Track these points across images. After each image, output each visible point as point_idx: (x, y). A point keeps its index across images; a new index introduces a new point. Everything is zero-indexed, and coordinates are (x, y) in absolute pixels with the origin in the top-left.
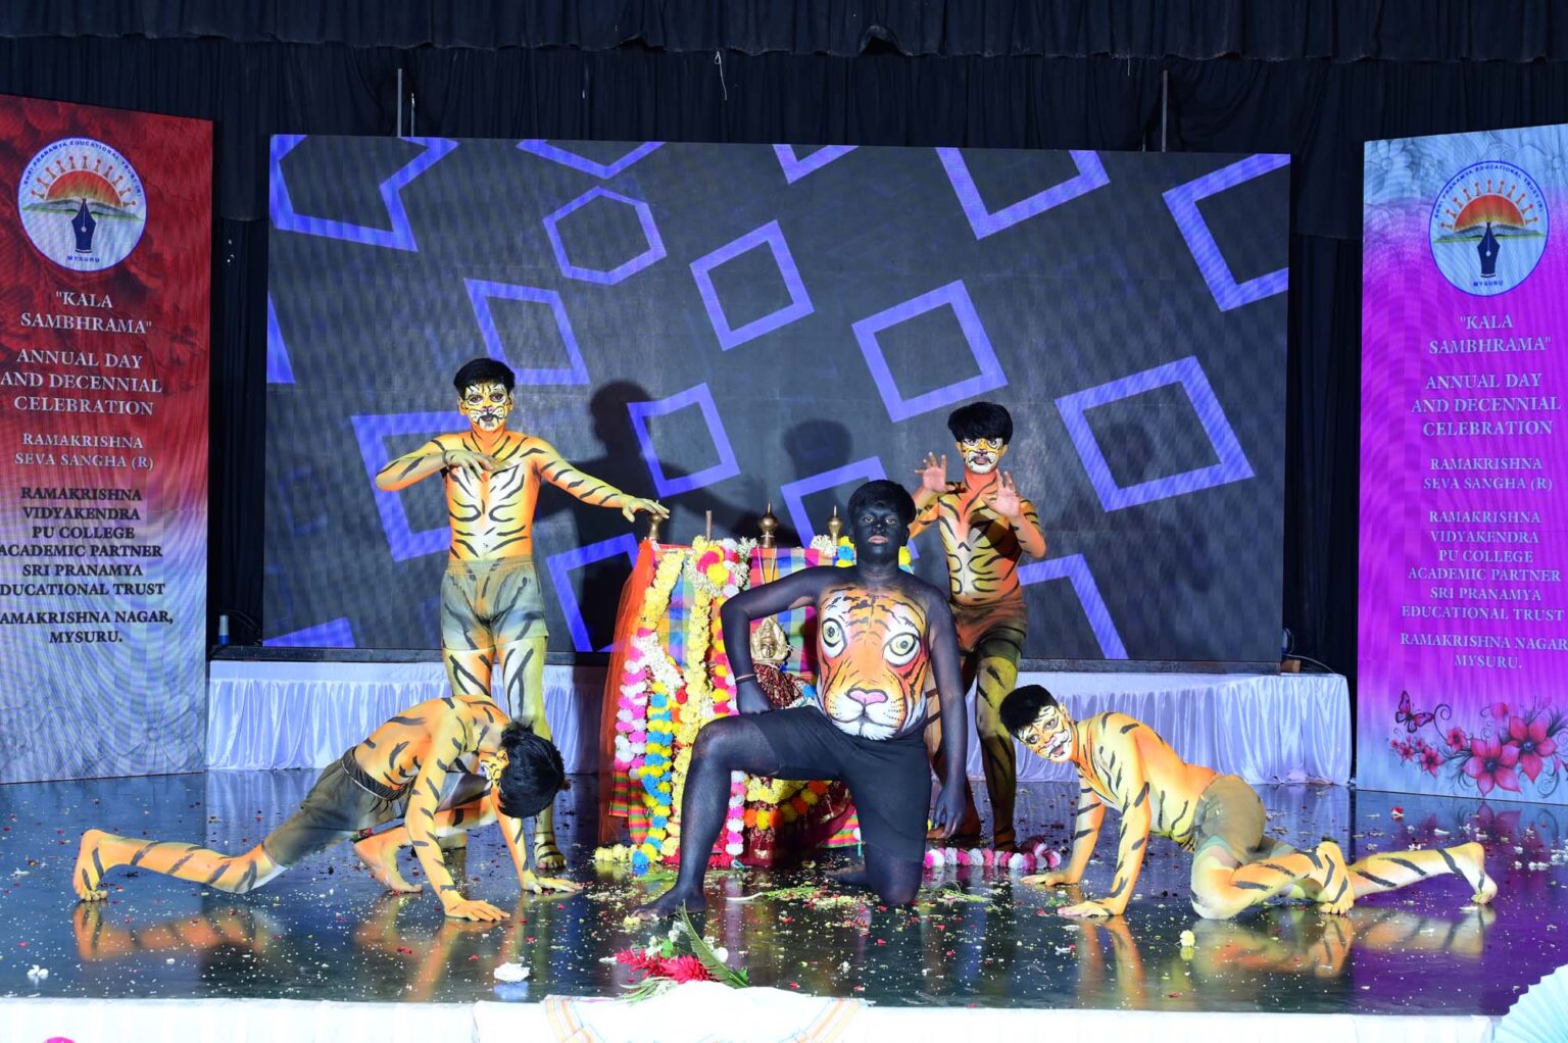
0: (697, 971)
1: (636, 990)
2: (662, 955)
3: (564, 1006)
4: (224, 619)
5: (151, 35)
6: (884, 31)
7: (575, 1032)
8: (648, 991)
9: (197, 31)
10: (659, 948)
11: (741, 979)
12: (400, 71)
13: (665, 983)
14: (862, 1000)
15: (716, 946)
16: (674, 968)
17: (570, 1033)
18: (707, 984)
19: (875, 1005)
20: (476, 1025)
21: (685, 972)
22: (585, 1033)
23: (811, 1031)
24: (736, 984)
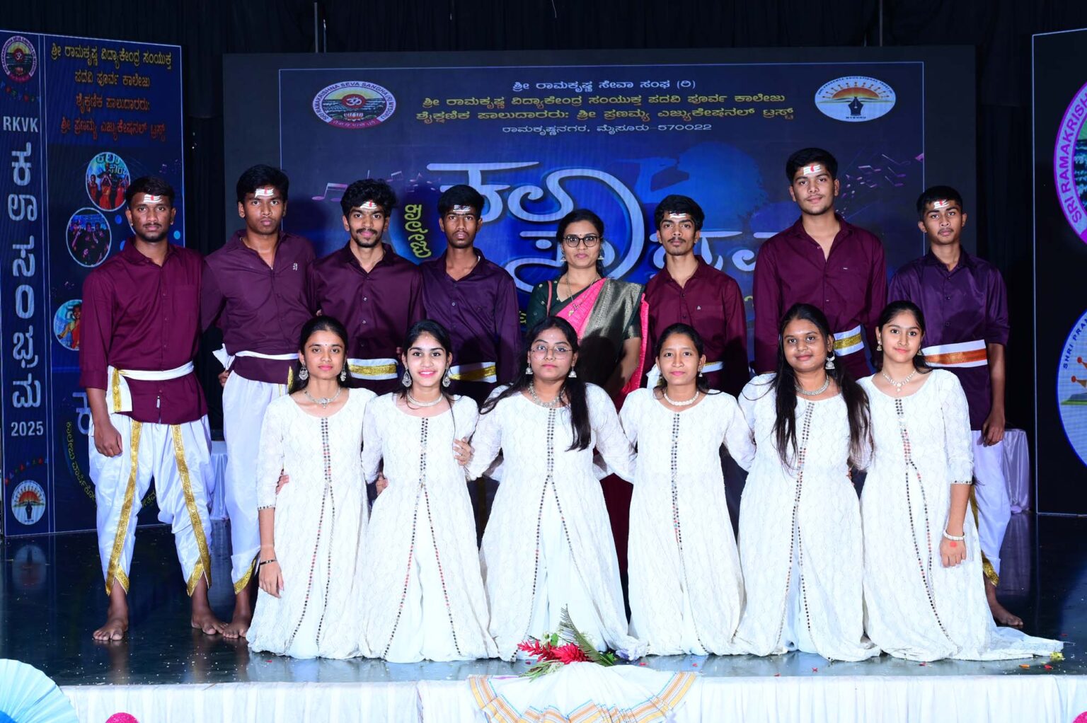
0: (577, 655)
1: (534, 669)
2: (552, 644)
3: (482, 682)
7: (491, 701)
8: (542, 670)
11: (608, 659)
12: (316, 4)
13: (554, 665)
16: (561, 653)
17: (488, 701)
18: (586, 664)
20: (420, 698)
21: (569, 655)
22: (499, 701)
23: (661, 697)
24: (606, 663)
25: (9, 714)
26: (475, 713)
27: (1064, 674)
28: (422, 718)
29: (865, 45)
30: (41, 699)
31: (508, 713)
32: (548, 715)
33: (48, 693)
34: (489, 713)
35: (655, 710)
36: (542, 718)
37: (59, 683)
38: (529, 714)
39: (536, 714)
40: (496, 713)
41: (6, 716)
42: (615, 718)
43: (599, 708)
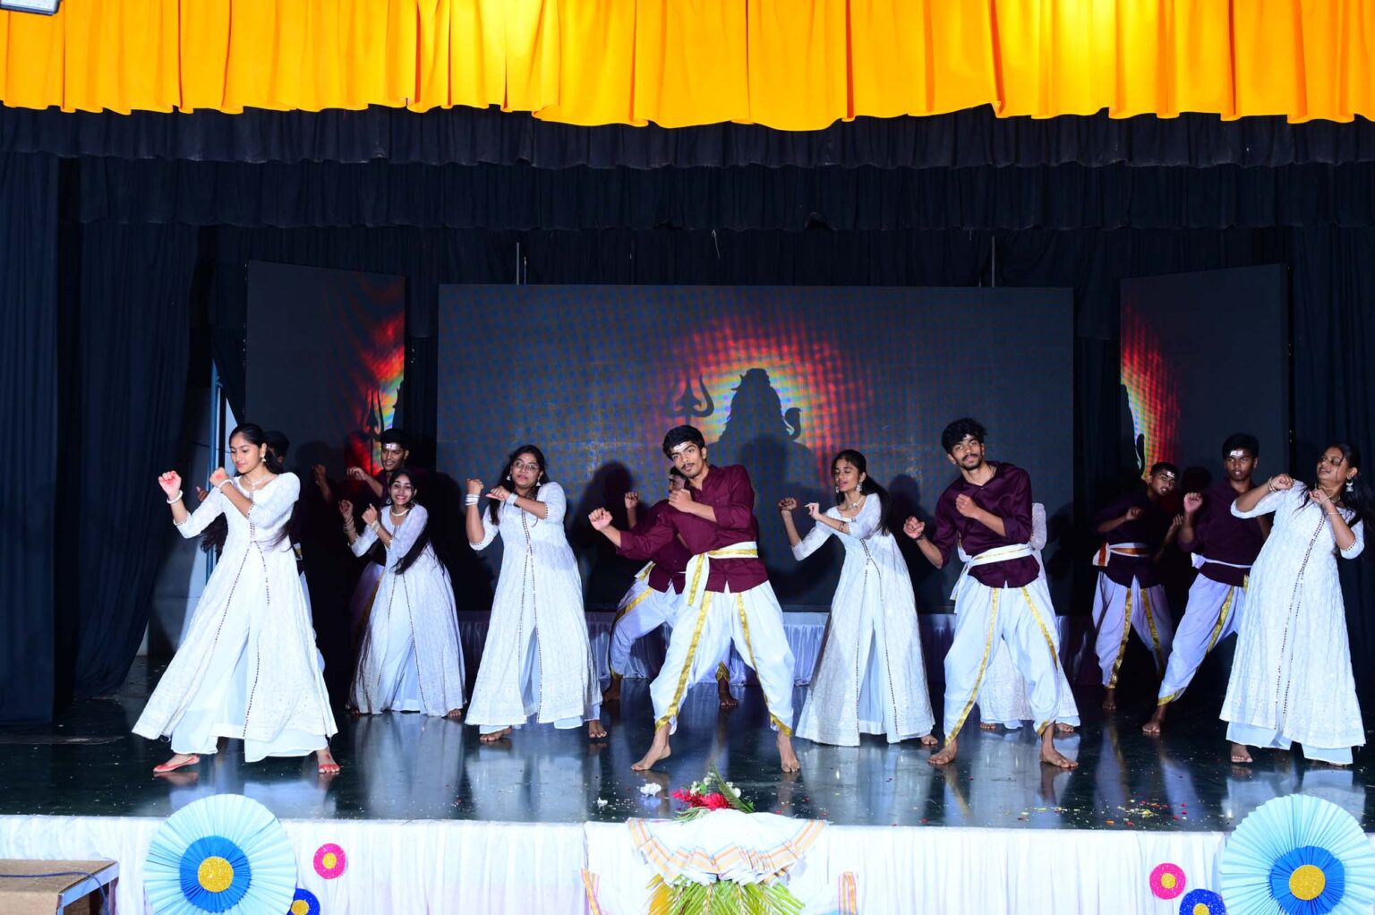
0: (722, 803)
1: (685, 815)
2: (701, 793)
3: (640, 825)
5: (369, 225)
6: (820, 215)
7: (647, 841)
8: (692, 816)
9: (397, 222)
10: (699, 789)
11: (748, 806)
12: (518, 244)
13: (702, 810)
14: (825, 821)
15: (734, 787)
16: (707, 801)
17: (644, 841)
18: (729, 811)
19: (833, 824)
21: (715, 804)
22: (654, 841)
23: (794, 841)
24: (747, 811)
25: (234, 842)
26: (633, 851)
27: (1146, 830)
28: (587, 855)
29: (980, 284)
30: (261, 831)
31: (662, 852)
32: (696, 856)
33: (270, 823)
34: (645, 852)
35: (787, 852)
36: (690, 858)
37: (278, 817)
38: (680, 853)
39: (685, 853)
40: (651, 852)
41: (231, 843)
42: (753, 859)
43: (740, 849)
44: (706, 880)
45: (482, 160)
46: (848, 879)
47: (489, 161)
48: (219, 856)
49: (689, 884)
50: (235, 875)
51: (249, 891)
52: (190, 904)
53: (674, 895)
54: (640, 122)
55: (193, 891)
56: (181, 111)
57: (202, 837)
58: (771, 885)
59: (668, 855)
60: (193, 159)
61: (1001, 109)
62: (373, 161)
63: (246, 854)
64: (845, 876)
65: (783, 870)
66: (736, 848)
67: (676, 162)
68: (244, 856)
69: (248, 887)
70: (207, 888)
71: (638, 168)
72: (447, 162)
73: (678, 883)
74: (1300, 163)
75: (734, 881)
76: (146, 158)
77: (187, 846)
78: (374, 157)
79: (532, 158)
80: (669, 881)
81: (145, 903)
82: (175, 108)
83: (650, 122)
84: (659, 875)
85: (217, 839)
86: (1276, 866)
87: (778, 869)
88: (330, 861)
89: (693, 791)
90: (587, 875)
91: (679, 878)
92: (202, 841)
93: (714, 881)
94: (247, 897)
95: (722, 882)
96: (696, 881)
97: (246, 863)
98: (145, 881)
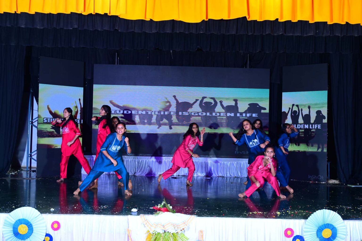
0: (167, 210)
1: (156, 213)
2: (161, 207)
3: (144, 216)
4: (85, 148)
5: (74, 47)
6: (200, 47)
8: (158, 214)
9: (82, 46)
10: (160, 206)
11: (174, 211)
12: (116, 53)
13: (161, 212)
14: (195, 216)
17: (144, 221)
18: (169, 213)
19: (198, 216)
20: (128, 219)
21: (165, 210)
22: (147, 221)
23: (186, 221)
24: (173, 213)
25: (28, 220)
26: (141, 223)
27: (283, 219)
28: (128, 224)
30: (37, 217)
31: (149, 224)
32: (159, 225)
33: (39, 215)
34: (145, 224)
35: (184, 224)
36: (157, 225)
37: (41, 213)
38: (155, 225)
39: (156, 224)
40: (146, 224)
41: (28, 221)
42: (175, 226)
43: (171, 223)
44: (161, 232)
45: (105, 29)
46: (201, 232)
47: (106, 29)
48: (24, 224)
49: (157, 233)
50: (29, 229)
51: (32, 234)
52: (16, 238)
53: (153, 236)
54: (148, 19)
55: (16, 234)
56: (17, 13)
57: (19, 219)
58: (180, 233)
59: (151, 225)
60: (22, 27)
61: (249, 18)
62: (73, 28)
63: (32, 224)
64: (200, 231)
65: (183, 229)
66: (170, 223)
67: (159, 31)
68: (31, 224)
69: (32, 233)
70: (21, 233)
71: (149, 32)
72: (95, 29)
73: (154, 232)
74: (331, 35)
75: (169, 232)
76: (9, 26)
77: (15, 221)
78: (74, 27)
79: (119, 29)
80: (151, 232)
81: (3, 237)
82: (15, 12)
83: (151, 19)
84: (148, 230)
85: (24, 220)
86: (319, 229)
87: (181, 229)
88: (56, 226)
89: (159, 207)
90: (128, 230)
91: (154, 231)
92: (19, 220)
93: (164, 232)
94: (32, 236)
95: (166, 232)
96: (159, 232)
97: (32, 226)
98: (3, 231)
